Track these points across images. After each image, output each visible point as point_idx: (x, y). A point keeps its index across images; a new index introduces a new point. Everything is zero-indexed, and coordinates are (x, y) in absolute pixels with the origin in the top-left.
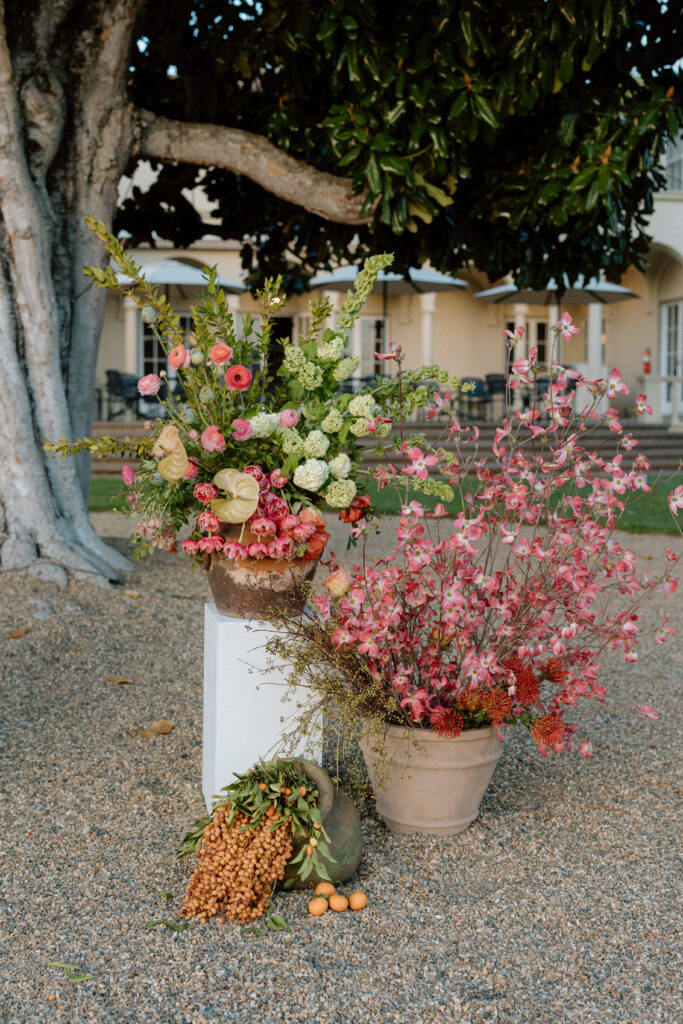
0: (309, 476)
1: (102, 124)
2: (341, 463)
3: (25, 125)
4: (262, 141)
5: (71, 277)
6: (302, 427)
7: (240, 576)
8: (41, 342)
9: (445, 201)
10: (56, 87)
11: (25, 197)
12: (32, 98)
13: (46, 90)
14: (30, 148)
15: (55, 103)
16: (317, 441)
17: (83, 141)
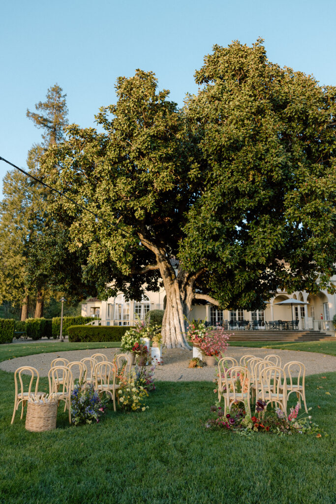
0: (200, 335)
1: (190, 295)
2: (203, 334)
3: (181, 296)
4: (208, 296)
5: (186, 313)
6: (200, 331)
7: (195, 343)
8: (182, 321)
9: (228, 304)
10: (184, 292)
11: (180, 304)
12: (181, 293)
13: (183, 292)
14: (181, 299)
15: (184, 294)
16: (201, 332)
17: (187, 297)
